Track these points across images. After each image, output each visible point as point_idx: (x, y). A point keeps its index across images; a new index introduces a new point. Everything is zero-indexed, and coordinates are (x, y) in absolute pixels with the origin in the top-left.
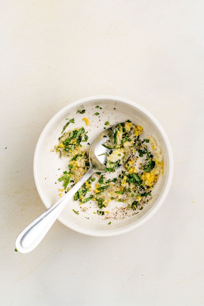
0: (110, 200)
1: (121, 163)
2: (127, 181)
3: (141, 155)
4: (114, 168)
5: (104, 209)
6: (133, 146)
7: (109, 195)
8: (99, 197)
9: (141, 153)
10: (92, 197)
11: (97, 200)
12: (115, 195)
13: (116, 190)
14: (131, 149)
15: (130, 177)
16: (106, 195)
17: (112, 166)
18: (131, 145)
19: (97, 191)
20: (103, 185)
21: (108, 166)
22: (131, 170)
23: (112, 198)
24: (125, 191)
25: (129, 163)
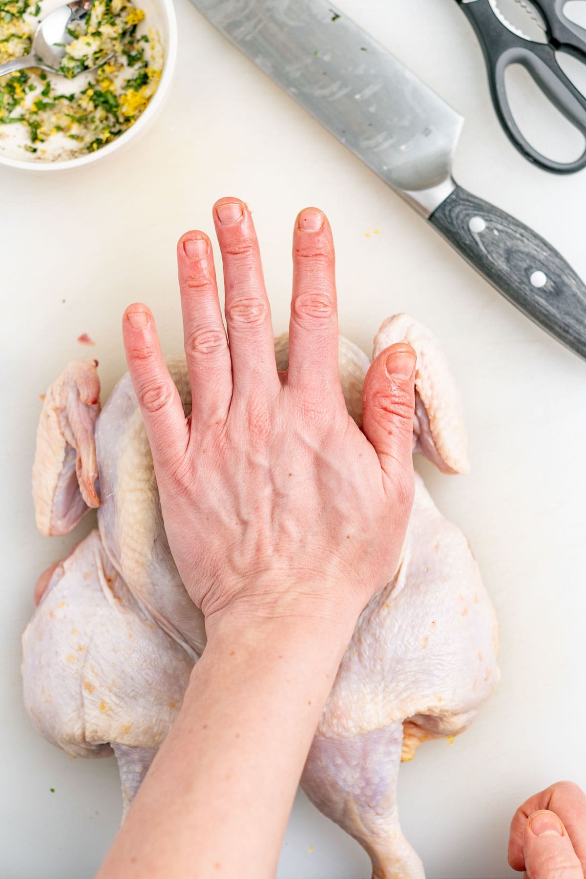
0: (55, 130)
1: (89, 63)
2: (91, 99)
3: (130, 64)
4: (73, 68)
5: (38, 145)
6: (119, 39)
7: (54, 120)
8: (35, 118)
9: (132, 61)
10: (22, 119)
11: (30, 124)
12: (64, 122)
13: (67, 112)
14: (114, 42)
15: (98, 94)
16: (49, 119)
17: (72, 64)
18: (115, 35)
19: (34, 109)
20: (46, 100)
21: (66, 62)
22: (105, 84)
23: (59, 128)
24: (83, 120)
25: (106, 68)
